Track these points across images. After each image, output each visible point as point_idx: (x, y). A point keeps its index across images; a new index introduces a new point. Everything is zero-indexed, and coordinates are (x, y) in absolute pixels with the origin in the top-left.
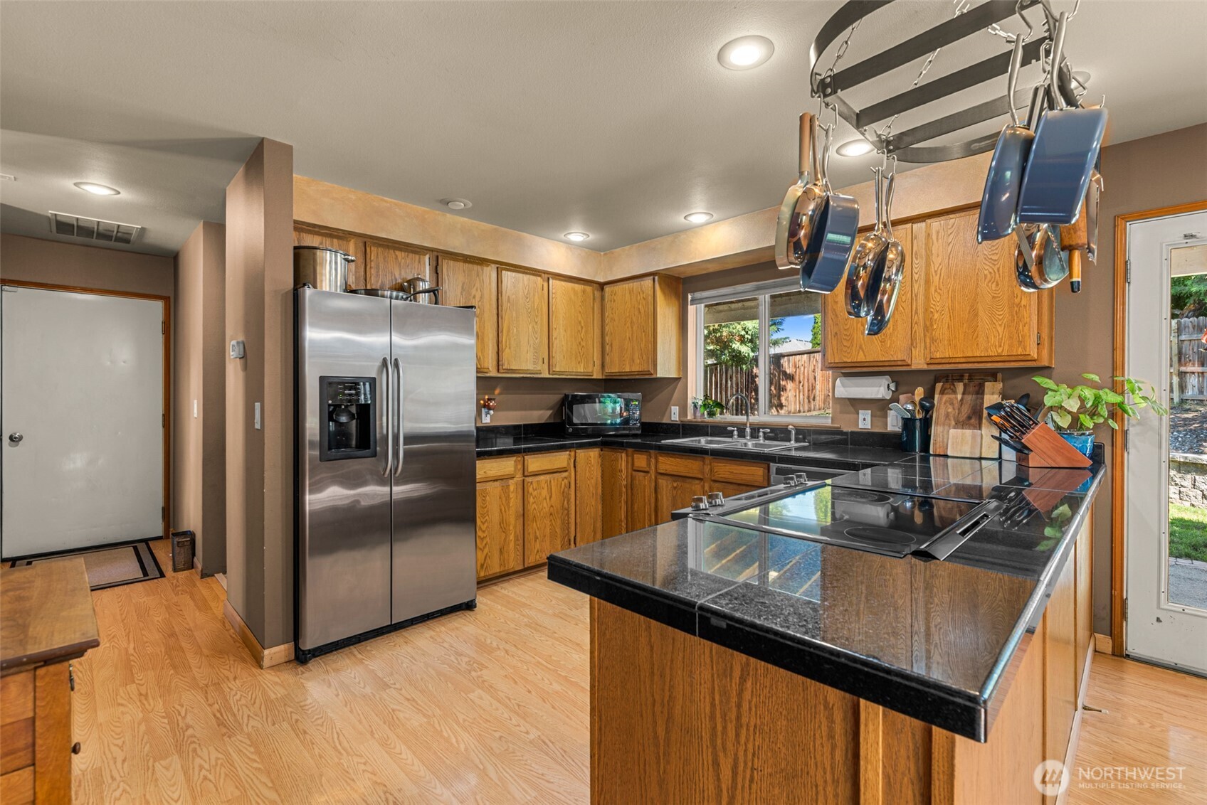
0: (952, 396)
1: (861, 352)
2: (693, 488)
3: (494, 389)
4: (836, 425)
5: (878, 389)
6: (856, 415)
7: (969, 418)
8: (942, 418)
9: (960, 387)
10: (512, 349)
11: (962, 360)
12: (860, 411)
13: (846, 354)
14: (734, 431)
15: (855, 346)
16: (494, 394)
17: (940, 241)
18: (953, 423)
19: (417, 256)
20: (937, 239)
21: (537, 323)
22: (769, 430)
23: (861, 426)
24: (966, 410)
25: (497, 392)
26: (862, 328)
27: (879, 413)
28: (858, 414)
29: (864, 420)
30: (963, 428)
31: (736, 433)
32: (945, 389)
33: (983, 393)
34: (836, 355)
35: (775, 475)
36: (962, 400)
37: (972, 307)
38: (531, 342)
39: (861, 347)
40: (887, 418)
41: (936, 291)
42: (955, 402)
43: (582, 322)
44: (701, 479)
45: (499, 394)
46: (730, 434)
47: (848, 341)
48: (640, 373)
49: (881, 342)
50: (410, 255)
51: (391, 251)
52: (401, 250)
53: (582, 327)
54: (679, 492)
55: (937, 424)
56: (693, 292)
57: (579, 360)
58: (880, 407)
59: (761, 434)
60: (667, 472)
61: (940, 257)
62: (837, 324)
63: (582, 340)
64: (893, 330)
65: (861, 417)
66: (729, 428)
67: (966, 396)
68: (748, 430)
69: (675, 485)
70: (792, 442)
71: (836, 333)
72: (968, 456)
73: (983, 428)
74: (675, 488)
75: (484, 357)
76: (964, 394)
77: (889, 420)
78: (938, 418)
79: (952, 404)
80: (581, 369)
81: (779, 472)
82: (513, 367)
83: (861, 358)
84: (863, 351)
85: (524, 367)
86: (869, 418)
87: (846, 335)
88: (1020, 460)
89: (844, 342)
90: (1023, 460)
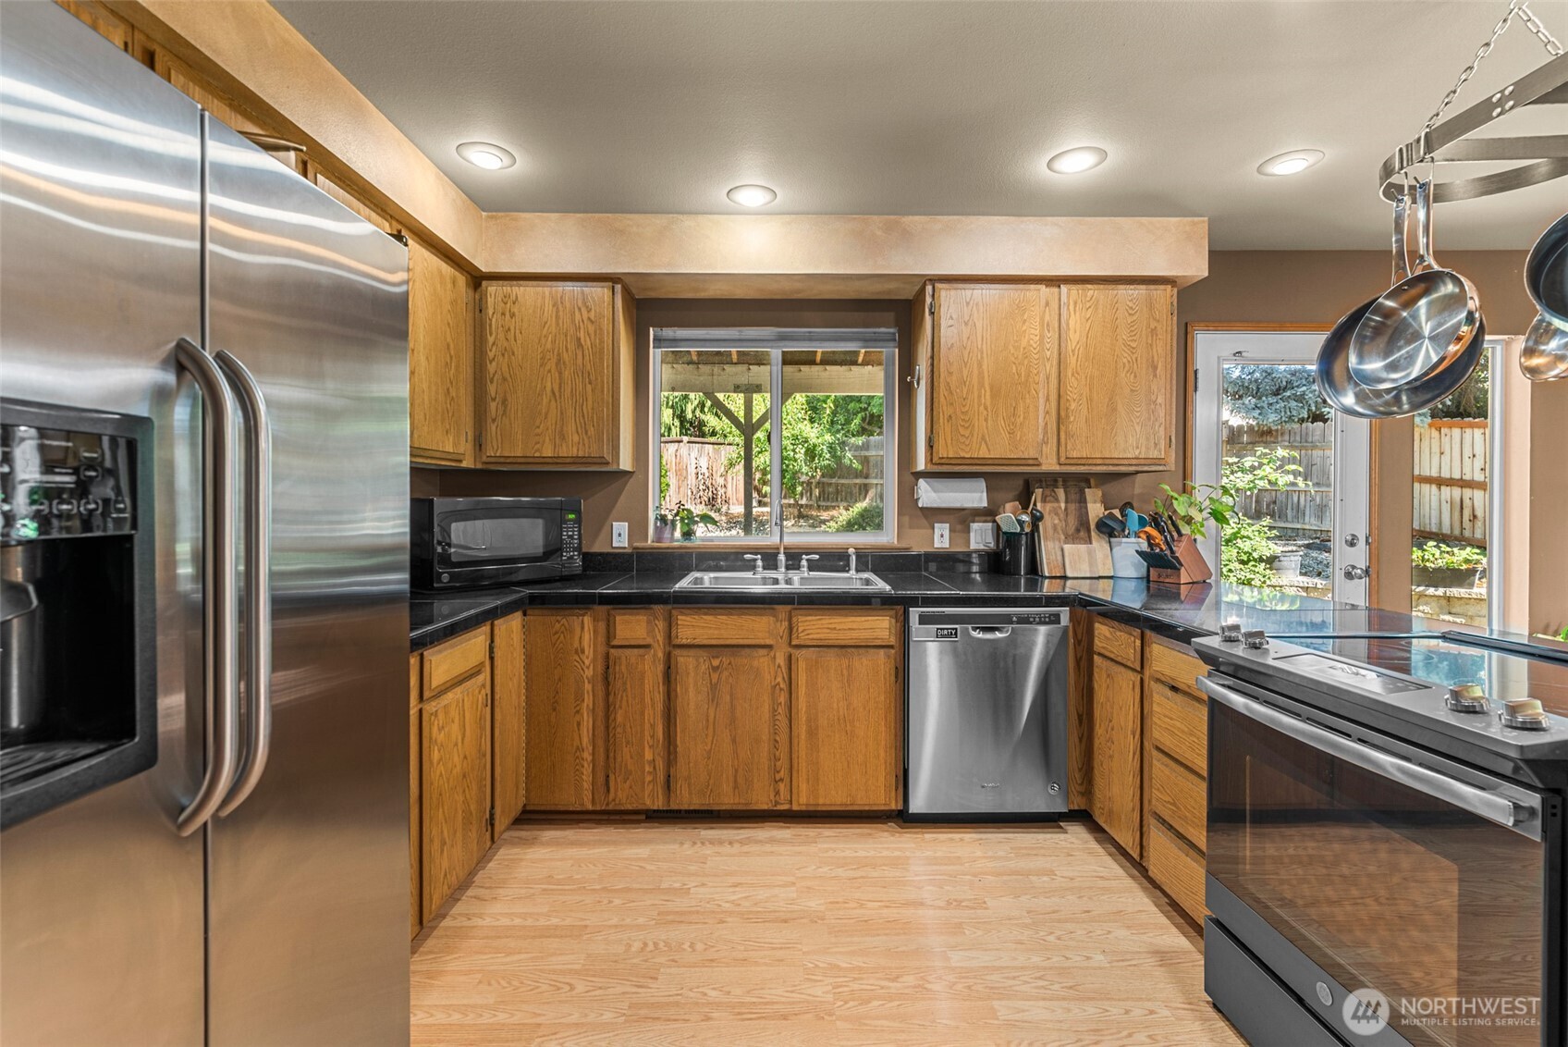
0: (1056, 505)
1: (984, 446)
2: (755, 663)
4: (904, 545)
5: (973, 496)
6: (931, 531)
7: (1078, 530)
8: (1050, 531)
9: (1061, 493)
11: (1099, 462)
12: (936, 525)
13: (963, 447)
14: (755, 560)
15: (975, 436)
17: (1078, 314)
18: (1063, 537)
20: (1075, 310)
22: (817, 557)
23: (937, 544)
24: (1073, 522)
26: (985, 412)
27: (959, 527)
28: (933, 529)
29: (942, 536)
30: (1074, 543)
31: (759, 563)
32: (1046, 496)
33: (1085, 502)
34: (950, 446)
35: (917, 626)
36: (1066, 509)
37: (1110, 400)
39: (983, 438)
40: (969, 532)
41: (1073, 375)
42: (1059, 512)
44: (770, 647)
46: (751, 566)
47: (967, 428)
48: (576, 460)
49: (1009, 433)
54: (726, 673)
55: (1046, 539)
56: (661, 325)
58: (961, 518)
59: (804, 563)
60: (697, 642)
61: (1078, 333)
62: (952, 404)
64: (1024, 418)
65: (937, 532)
66: (748, 556)
67: (1069, 505)
68: (782, 557)
69: (716, 662)
70: (853, 572)
71: (950, 416)
72: (1088, 575)
73: (1094, 542)
74: (715, 669)
76: (1067, 502)
77: (972, 535)
78: (1045, 531)
79: (1057, 514)
81: (924, 620)
83: (983, 453)
84: (987, 444)
86: (947, 533)
87: (963, 420)
88: (1159, 576)
89: (961, 430)
90: (1167, 576)
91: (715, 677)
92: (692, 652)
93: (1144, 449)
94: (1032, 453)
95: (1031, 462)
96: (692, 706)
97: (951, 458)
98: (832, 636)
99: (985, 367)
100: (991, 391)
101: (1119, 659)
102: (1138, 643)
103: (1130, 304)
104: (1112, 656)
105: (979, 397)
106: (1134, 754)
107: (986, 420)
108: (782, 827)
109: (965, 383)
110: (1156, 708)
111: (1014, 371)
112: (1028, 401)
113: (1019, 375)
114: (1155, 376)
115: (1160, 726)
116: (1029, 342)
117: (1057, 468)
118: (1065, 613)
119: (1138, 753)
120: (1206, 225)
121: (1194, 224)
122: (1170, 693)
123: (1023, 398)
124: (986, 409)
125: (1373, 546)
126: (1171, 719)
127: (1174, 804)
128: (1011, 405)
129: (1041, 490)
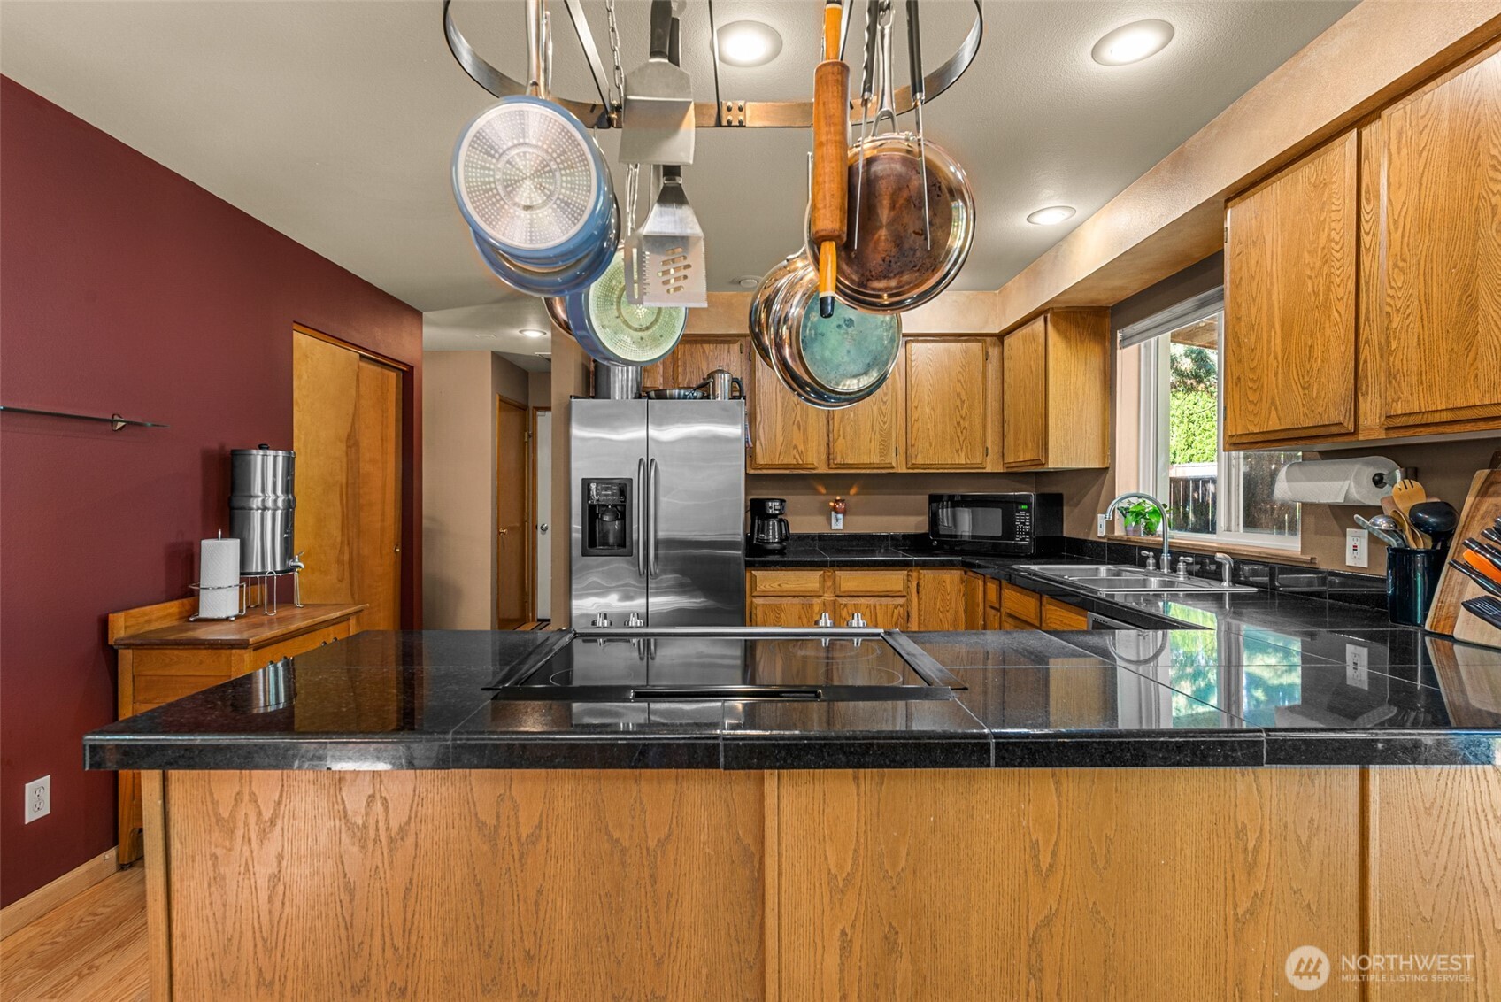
1: (1273, 413)
3: (849, 488)
4: (1308, 557)
6: (1342, 539)
10: (848, 438)
13: (1252, 418)
14: (1148, 557)
15: (1264, 399)
16: (848, 494)
19: (726, 346)
20: (1402, 147)
21: (885, 403)
22: (1192, 559)
23: (1349, 562)
25: (853, 491)
26: (1275, 364)
28: (1345, 536)
29: (1356, 550)
34: (1238, 420)
38: (877, 428)
39: (1273, 403)
43: (963, 393)
45: (857, 494)
47: (1256, 391)
49: (1303, 388)
50: (719, 346)
51: (699, 346)
52: (708, 342)
53: (963, 402)
57: (958, 446)
62: (1240, 361)
63: (964, 419)
64: (1322, 361)
65: (1350, 542)
66: (1144, 553)
68: (1165, 556)
70: (1225, 584)
75: (807, 451)
80: (961, 459)
82: (849, 461)
83: (1274, 423)
84: (1276, 409)
85: (865, 459)
87: (1251, 380)
89: (1250, 393)
94: (1334, 416)
97: (1241, 435)
99: (1275, 297)
100: (1282, 330)
105: (1269, 342)
107: (1276, 374)
109: (1253, 326)
111: (1310, 290)
112: (1328, 332)
113: (1316, 294)
116: (1329, 235)
123: (1322, 329)
124: (1276, 358)
128: (1306, 344)
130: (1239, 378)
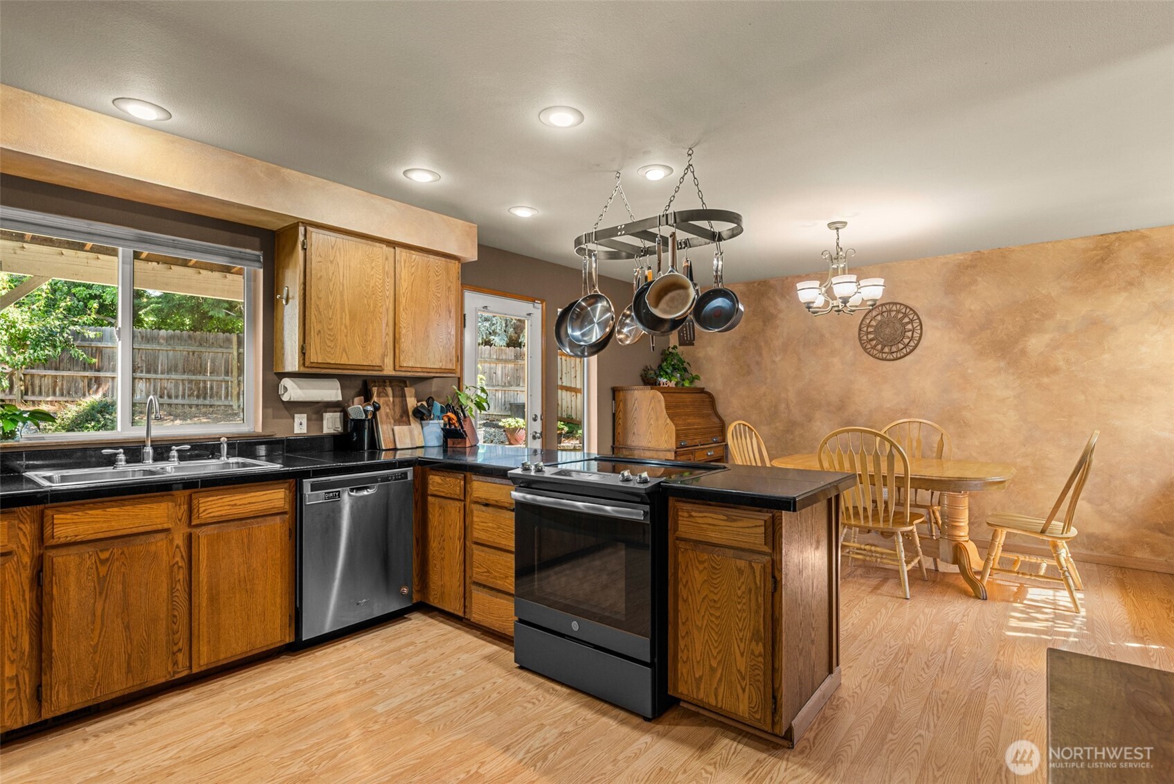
0: (387, 399)
1: (344, 355)
2: (153, 548)
4: (268, 432)
5: (330, 392)
6: (292, 420)
7: (402, 416)
8: (384, 418)
9: (389, 390)
11: (419, 370)
12: (296, 415)
13: (329, 355)
14: (117, 454)
15: (338, 347)
17: (406, 270)
18: (392, 421)
20: (404, 266)
22: (188, 447)
23: (297, 431)
24: (398, 410)
26: (345, 331)
27: (314, 417)
28: (294, 418)
29: (301, 424)
30: (399, 425)
31: (122, 457)
32: (380, 393)
33: (405, 396)
34: (319, 354)
35: (310, 493)
36: (393, 401)
37: (426, 329)
39: (344, 350)
40: (322, 420)
41: (404, 310)
42: (389, 404)
46: (111, 461)
47: (332, 341)
49: (362, 347)
54: (117, 564)
55: (382, 423)
58: (316, 409)
59: (174, 453)
60: (78, 539)
61: (406, 282)
62: (320, 322)
64: (372, 337)
65: (297, 421)
66: (106, 452)
67: (395, 399)
68: (149, 450)
69: (104, 555)
70: (227, 458)
72: (410, 447)
73: (412, 424)
74: (103, 562)
76: (393, 397)
77: (325, 422)
78: (381, 418)
79: (388, 405)
81: (314, 487)
83: (344, 360)
84: (347, 354)
86: (305, 422)
87: (329, 335)
88: (454, 444)
89: (328, 342)
90: (458, 443)
91: (103, 570)
92: (73, 550)
93: (444, 364)
94: (377, 362)
95: (377, 368)
96: (74, 604)
97: (320, 363)
98: (234, 511)
99: (345, 297)
100: (350, 315)
101: (449, 495)
102: (462, 483)
103: (437, 269)
104: (443, 494)
105: (341, 318)
106: (460, 551)
107: (346, 336)
108: (179, 694)
109: (331, 306)
110: (475, 519)
111: (366, 302)
112: (375, 325)
113: (369, 306)
114: (450, 317)
115: (478, 529)
116: (375, 283)
117: (393, 373)
118: (410, 470)
119: (463, 550)
120: (476, 229)
121: (470, 227)
122: (484, 508)
123: (372, 323)
124: (346, 328)
125: (544, 420)
126: (486, 523)
127: (488, 572)
128: (364, 327)
129: (376, 388)
130: (319, 331)
